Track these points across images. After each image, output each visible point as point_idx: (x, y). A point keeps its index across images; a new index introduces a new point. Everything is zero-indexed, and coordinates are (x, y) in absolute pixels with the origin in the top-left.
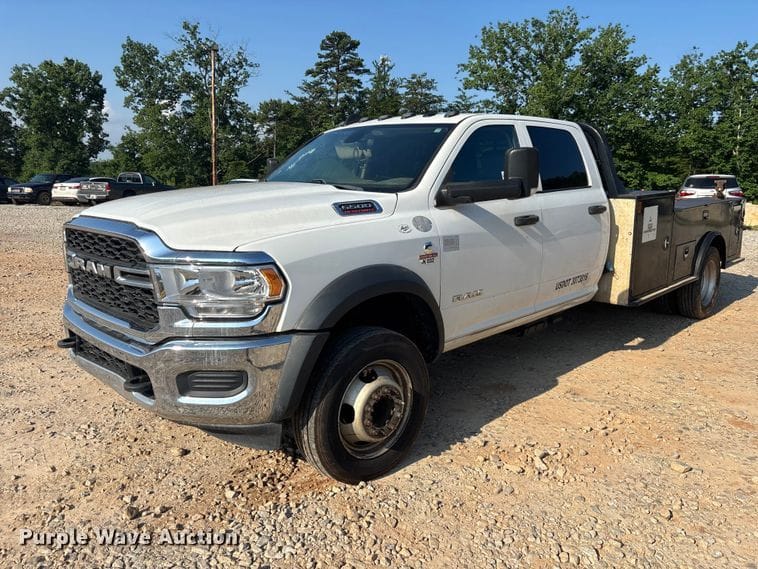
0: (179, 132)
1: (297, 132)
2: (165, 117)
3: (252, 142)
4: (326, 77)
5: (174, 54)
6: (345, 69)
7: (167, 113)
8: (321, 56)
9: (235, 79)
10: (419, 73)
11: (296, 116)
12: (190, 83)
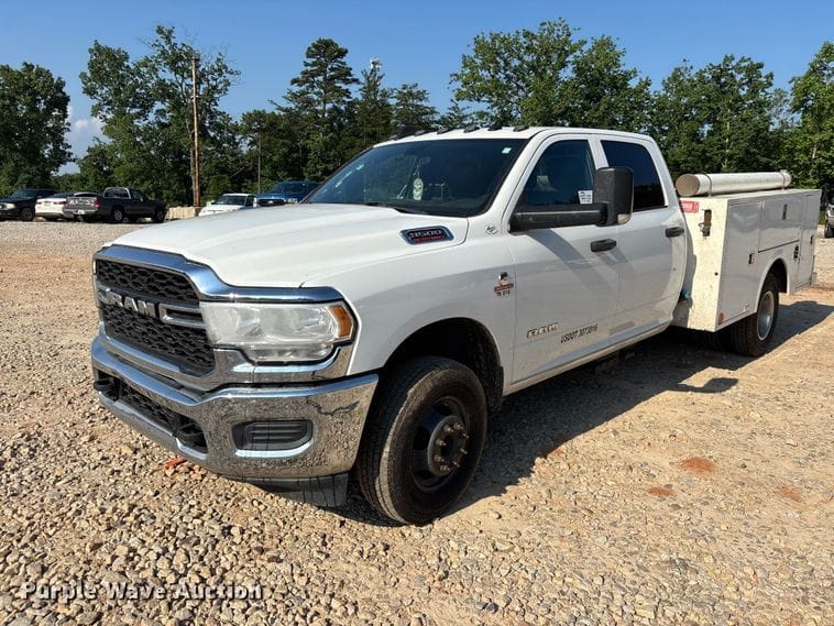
0: (153, 144)
1: (283, 144)
2: (138, 127)
3: (233, 155)
4: (313, 87)
5: (147, 59)
6: (332, 78)
7: (140, 123)
8: (307, 65)
9: (215, 88)
10: (410, 83)
11: (281, 127)
12: (165, 91)
